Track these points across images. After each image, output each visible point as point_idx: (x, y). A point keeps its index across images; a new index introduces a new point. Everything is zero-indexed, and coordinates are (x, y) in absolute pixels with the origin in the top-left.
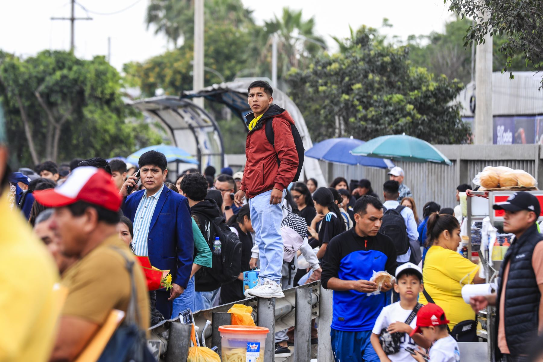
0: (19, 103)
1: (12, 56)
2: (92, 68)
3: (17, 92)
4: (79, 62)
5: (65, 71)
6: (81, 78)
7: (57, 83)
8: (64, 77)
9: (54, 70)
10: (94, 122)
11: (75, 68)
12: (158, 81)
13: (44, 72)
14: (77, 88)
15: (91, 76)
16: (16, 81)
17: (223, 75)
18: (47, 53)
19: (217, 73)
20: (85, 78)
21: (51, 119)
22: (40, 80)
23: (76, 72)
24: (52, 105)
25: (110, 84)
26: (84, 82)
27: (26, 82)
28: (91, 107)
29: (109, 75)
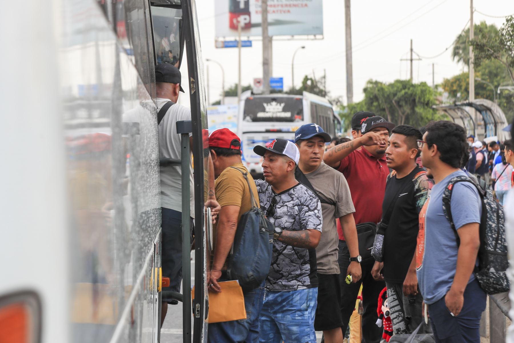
0: (385, 106)
1: (381, 83)
2: (419, 89)
3: (384, 100)
4: (413, 86)
5: (406, 90)
6: (414, 93)
7: (403, 96)
8: (406, 93)
9: (401, 90)
10: (421, 114)
11: (411, 89)
12: (458, 89)
13: (397, 91)
14: (412, 99)
15: (419, 92)
16: (383, 96)
17: (493, 85)
18: (398, 81)
19: (490, 84)
20: (416, 93)
21: (400, 113)
22: (395, 95)
23: (411, 91)
24: (400, 106)
25: (428, 96)
26: (415, 95)
27: (388, 96)
28: (419, 107)
29: (427, 92)
